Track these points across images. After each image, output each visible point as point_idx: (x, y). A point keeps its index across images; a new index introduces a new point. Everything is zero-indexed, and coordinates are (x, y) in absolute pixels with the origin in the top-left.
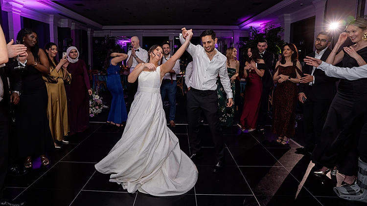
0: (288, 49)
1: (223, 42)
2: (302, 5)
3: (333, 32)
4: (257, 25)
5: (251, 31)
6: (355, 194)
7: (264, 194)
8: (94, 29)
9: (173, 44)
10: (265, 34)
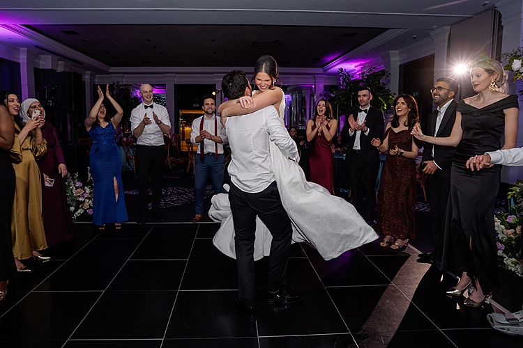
0: (403, 103)
1: (300, 93)
2: (415, 38)
3: (460, 78)
4: (350, 67)
5: (341, 76)
6: (517, 325)
7: (364, 331)
8: (96, 71)
9: (223, 96)
10: (362, 81)
